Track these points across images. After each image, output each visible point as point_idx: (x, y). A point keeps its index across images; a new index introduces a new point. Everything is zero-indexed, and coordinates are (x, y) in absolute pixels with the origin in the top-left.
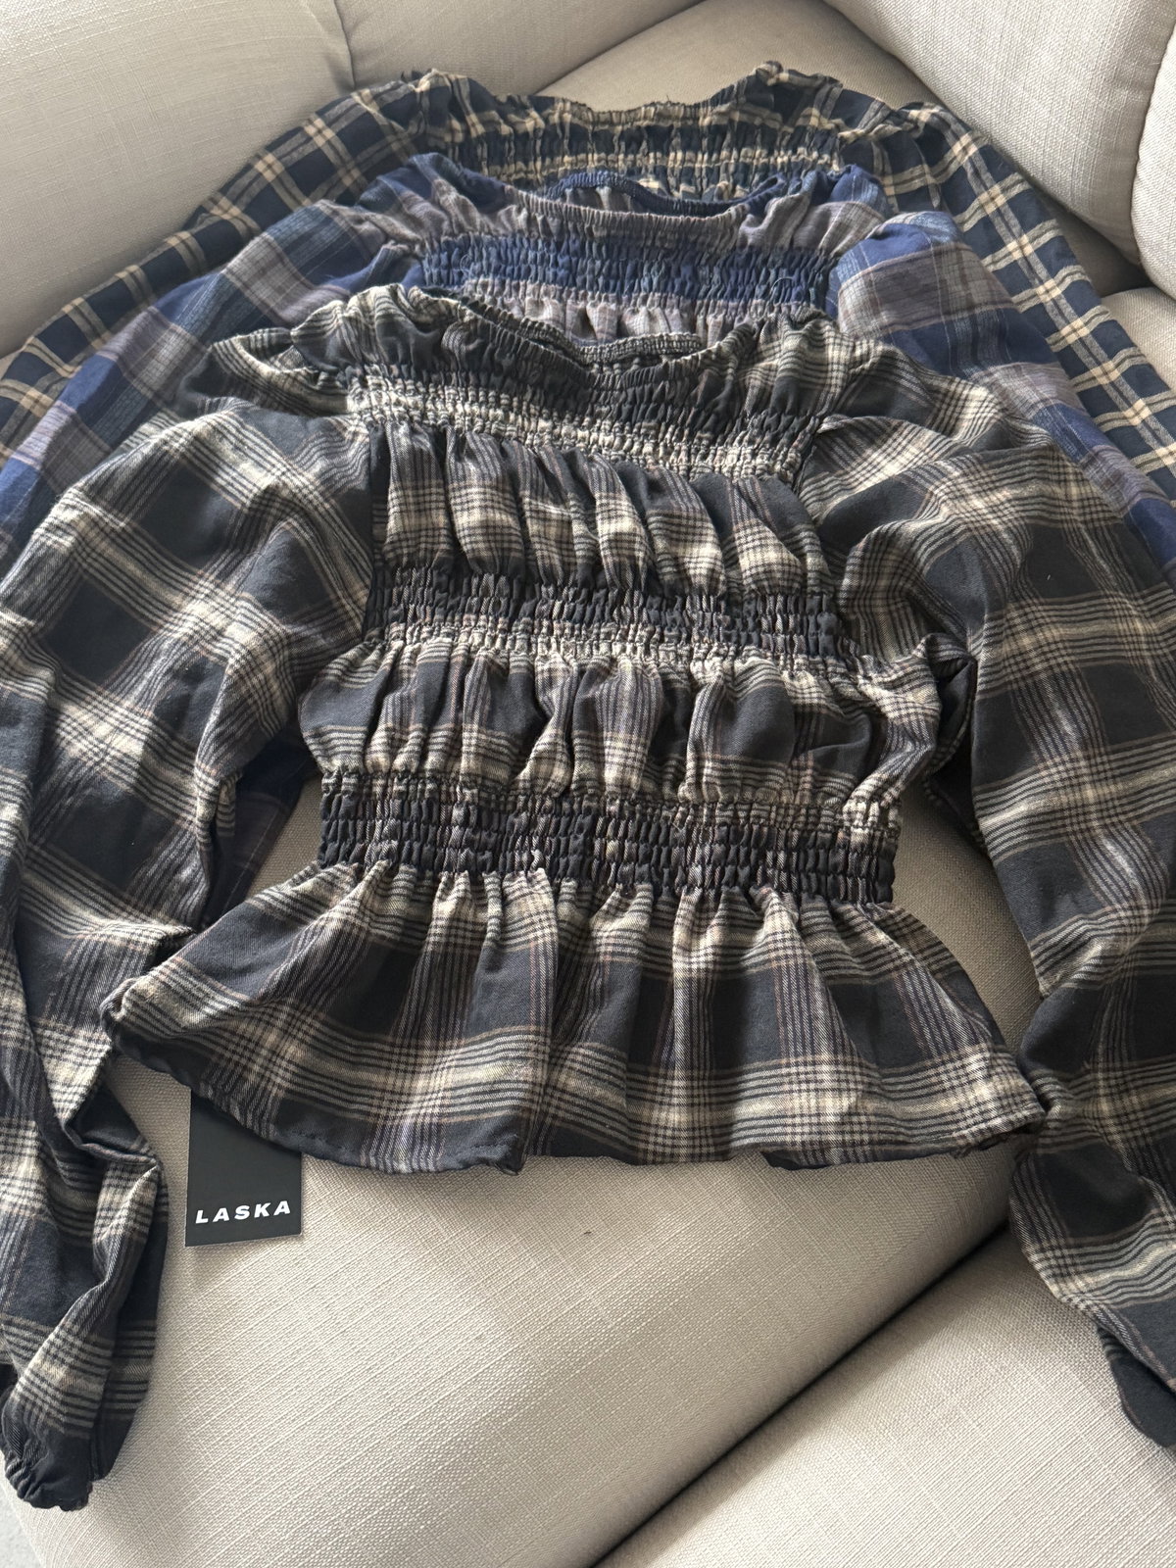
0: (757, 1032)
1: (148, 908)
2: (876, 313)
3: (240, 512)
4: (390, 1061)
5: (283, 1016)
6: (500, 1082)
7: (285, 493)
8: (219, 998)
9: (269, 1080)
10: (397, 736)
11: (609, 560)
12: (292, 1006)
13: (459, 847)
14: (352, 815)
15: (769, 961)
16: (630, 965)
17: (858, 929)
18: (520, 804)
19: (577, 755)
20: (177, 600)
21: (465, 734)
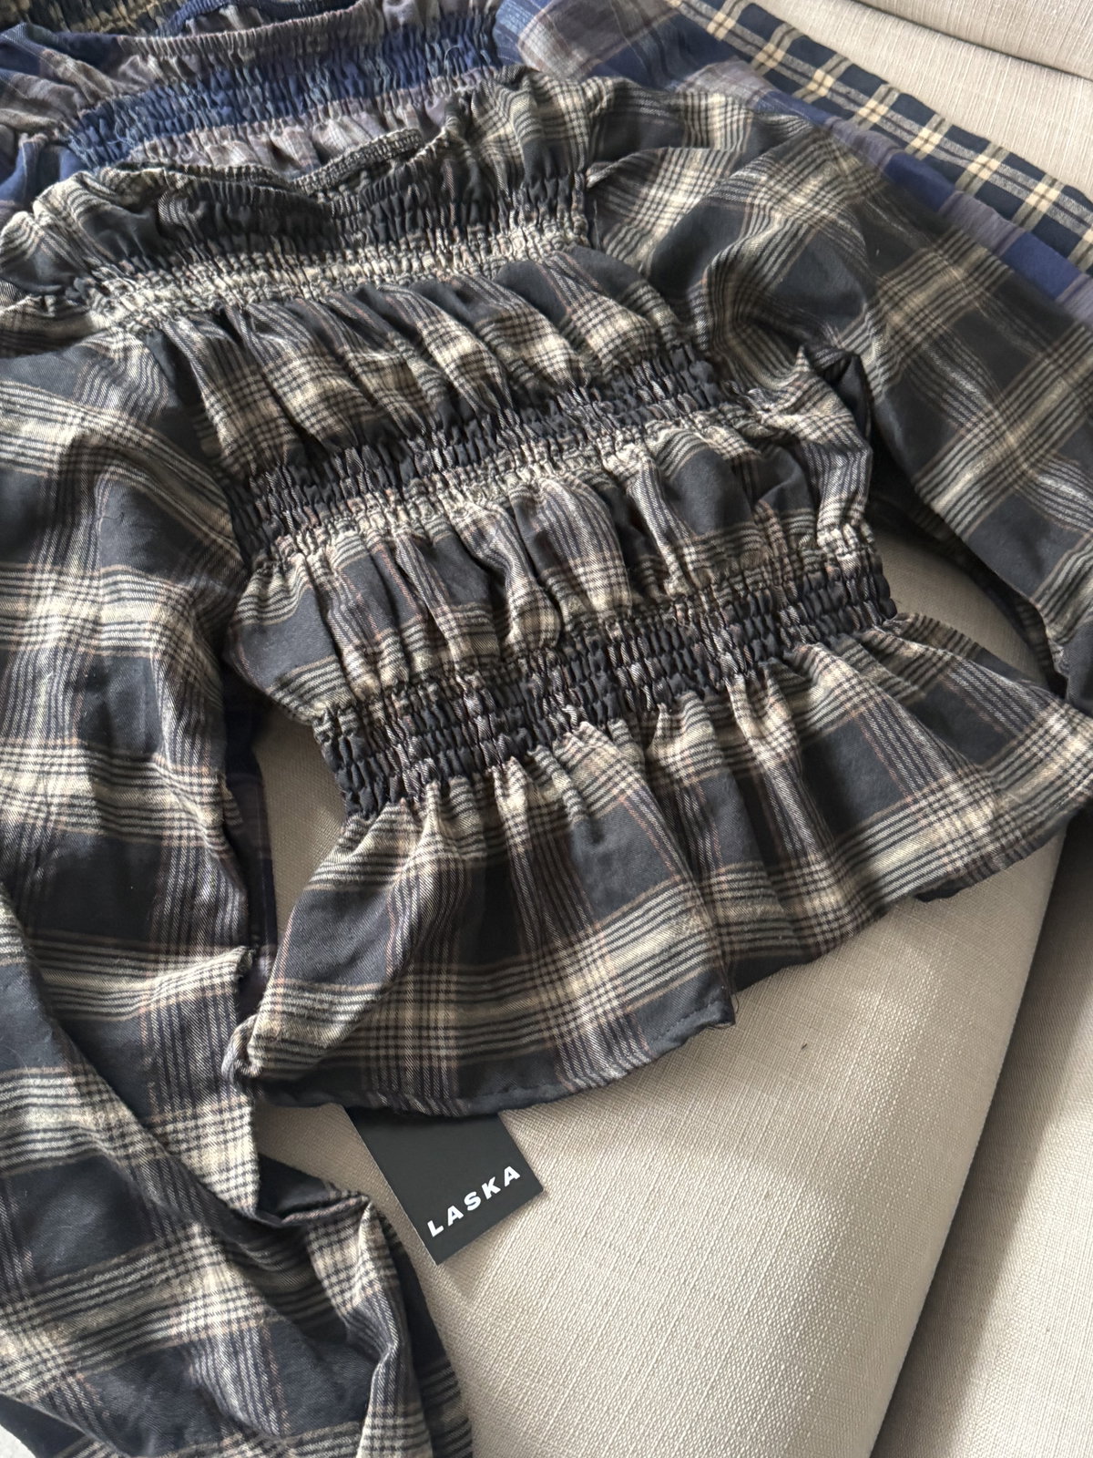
1: (183, 948)
2: (568, 55)
3: (49, 482)
4: (532, 979)
5: (410, 987)
6: (676, 945)
7: (95, 441)
8: (345, 999)
9: (430, 1057)
10: (369, 650)
11: (468, 387)
12: (415, 973)
13: (492, 737)
14: (367, 753)
15: (846, 712)
16: (720, 776)
18: (525, 669)
19: (559, 595)
20: (20, 606)
21: (439, 621)
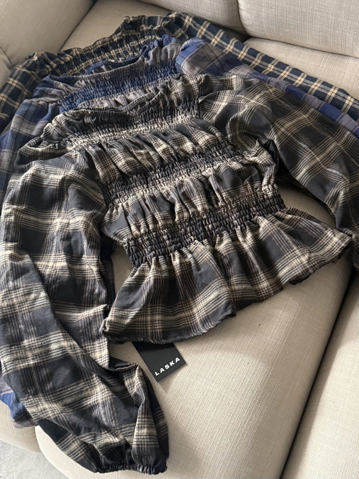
0: (273, 253)
1: (91, 305)
2: (194, 69)
3: (56, 189)
4: (183, 309)
5: (149, 311)
6: (219, 295)
7: (68, 178)
8: (131, 313)
9: (155, 329)
10: (137, 225)
11: (165, 157)
12: (150, 307)
13: (171, 245)
14: (137, 251)
15: (268, 233)
16: (233, 252)
17: (283, 217)
18: (180, 228)
19: (188, 208)
20: (50, 221)
21: (156, 216)
